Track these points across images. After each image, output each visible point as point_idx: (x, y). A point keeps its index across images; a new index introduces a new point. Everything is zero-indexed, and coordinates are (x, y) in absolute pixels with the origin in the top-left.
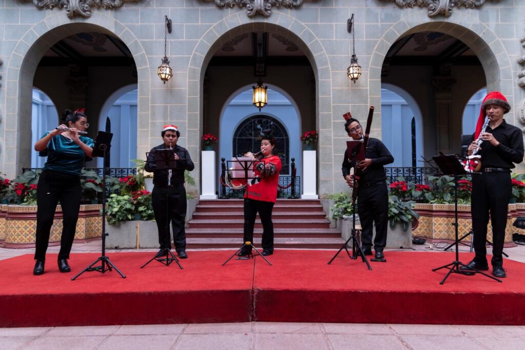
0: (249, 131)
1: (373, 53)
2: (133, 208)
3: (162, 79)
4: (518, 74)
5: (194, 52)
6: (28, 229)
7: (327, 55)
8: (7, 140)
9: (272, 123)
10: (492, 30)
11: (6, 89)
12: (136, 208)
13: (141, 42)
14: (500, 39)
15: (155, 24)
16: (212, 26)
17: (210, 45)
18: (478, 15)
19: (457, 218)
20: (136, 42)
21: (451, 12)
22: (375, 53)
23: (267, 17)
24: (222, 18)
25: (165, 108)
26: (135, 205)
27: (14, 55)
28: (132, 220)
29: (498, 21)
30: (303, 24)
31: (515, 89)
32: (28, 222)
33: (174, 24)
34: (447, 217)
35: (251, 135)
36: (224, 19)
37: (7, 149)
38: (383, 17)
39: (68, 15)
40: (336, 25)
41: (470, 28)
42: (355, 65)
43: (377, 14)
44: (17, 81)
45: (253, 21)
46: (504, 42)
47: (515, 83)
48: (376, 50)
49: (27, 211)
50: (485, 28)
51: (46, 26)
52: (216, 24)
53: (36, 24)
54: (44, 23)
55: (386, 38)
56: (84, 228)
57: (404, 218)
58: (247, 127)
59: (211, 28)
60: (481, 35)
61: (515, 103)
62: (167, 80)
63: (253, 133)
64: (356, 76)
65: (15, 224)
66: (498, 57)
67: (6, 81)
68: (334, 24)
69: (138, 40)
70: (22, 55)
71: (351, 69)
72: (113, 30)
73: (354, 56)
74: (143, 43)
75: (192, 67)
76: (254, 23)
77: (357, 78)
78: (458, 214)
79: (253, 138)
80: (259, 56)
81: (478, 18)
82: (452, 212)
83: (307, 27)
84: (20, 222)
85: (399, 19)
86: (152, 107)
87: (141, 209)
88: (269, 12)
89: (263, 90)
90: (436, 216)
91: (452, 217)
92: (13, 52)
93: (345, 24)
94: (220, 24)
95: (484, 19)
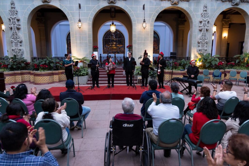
0: (109, 36)
1: (151, 18)
2: (75, 73)
3: (79, 27)
4: (199, 26)
5: (89, 16)
6: (42, 79)
7: (136, 18)
8: (25, 48)
9: (118, 33)
10: (192, 10)
11: (23, 29)
12: (76, 73)
13: (70, 12)
14: (194, 13)
15: (74, 5)
16: (95, 6)
17: (95, 14)
18: (188, 4)
19: (172, 75)
20: (68, 12)
21: (178, 3)
22: (152, 18)
23: (115, 3)
24: (99, 3)
25: (80, 37)
26: (75, 72)
27: (24, 16)
28: (75, 76)
29: (194, 6)
30: (128, 6)
31: (198, 31)
32: (42, 77)
33: (81, 5)
34: (169, 74)
35: (110, 37)
36: (99, 4)
37: (26, 51)
38: (155, 4)
39: (42, 1)
40: (139, 7)
41: (185, 9)
42: (145, 23)
43: (153, 3)
44: (26, 26)
45: (110, 5)
46: (196, 14)
47: (198, 29)
48: (153, 16)
49: (41, 74)
50: (190, 9)
51: (34, 5)
52: (96, 6)
53: (30, 5)
54: (34, 4)
55: (156, 12)
56: (58, 78)
57: (154, 75)
58: (108, 34)
59: (95, 7)
60: (188, 12)
61: (197, 36)
62: (81, 27)
63: (111, 37)
64: (145, 27)
65: (38, 78)
66: (193, 20)
67: (22, 26)
68: (138, 6)
69: (69, 12)
70: (27, 16)
71: (143, 24)
72: (59, 7)
73: (144, 20)
74: (71, 13)
75: (89, 22)
76: (110, 6)
77: (145, 28)
78: (173, 74)
79: (111, 39)
80: (112, 10)
81: (188, 5)
82: (171, 73)
83: (129, 8)
84: (40, 77)
85: (161, 5)
86: (76, 36)
87: (77, 73)
88: (116, 2)
89: (114, 26)
90: (166, 74)
91: (171, 74)
92: (23, 15)
93: (142, 7)
94: (98, 6)
95: (190, 5)
